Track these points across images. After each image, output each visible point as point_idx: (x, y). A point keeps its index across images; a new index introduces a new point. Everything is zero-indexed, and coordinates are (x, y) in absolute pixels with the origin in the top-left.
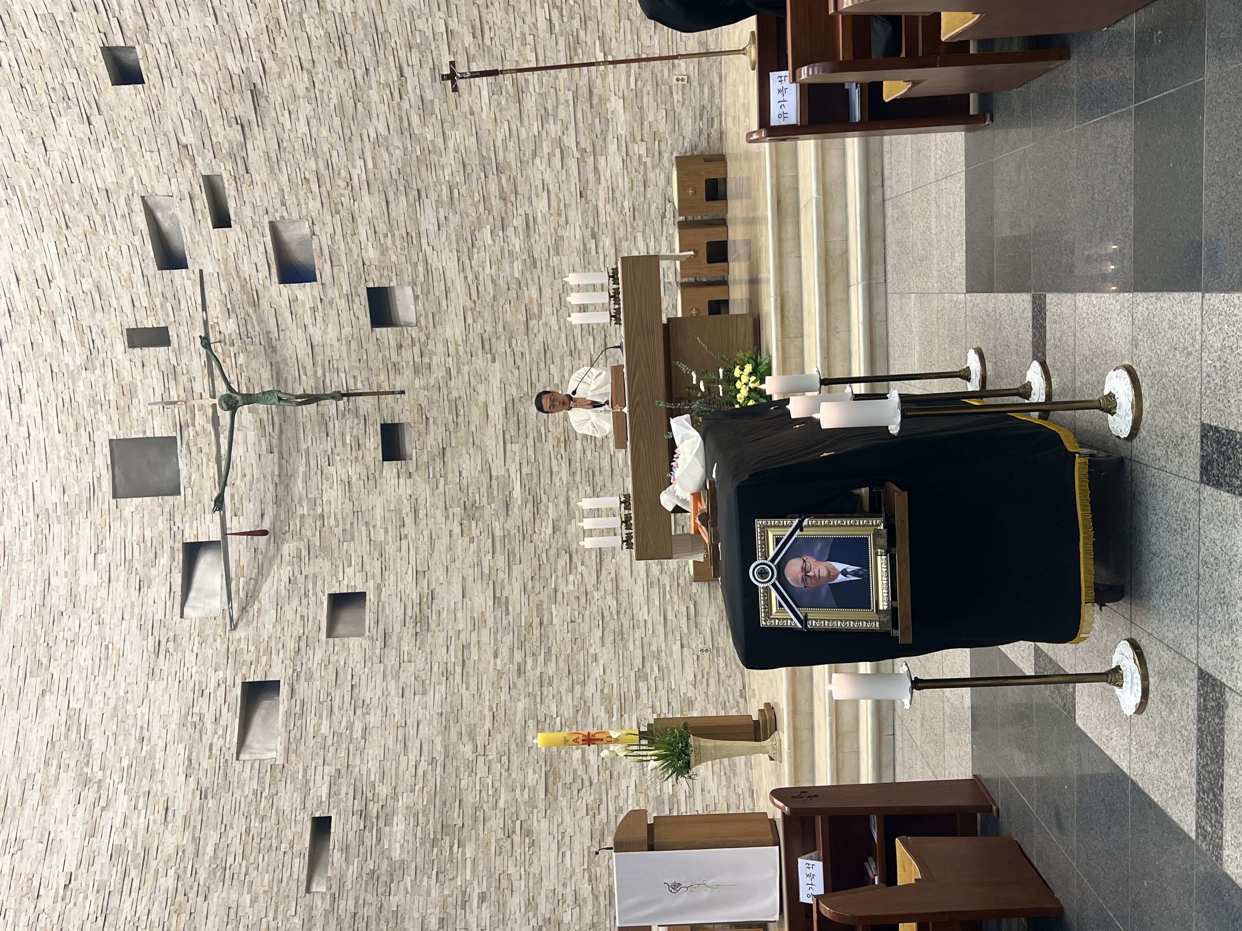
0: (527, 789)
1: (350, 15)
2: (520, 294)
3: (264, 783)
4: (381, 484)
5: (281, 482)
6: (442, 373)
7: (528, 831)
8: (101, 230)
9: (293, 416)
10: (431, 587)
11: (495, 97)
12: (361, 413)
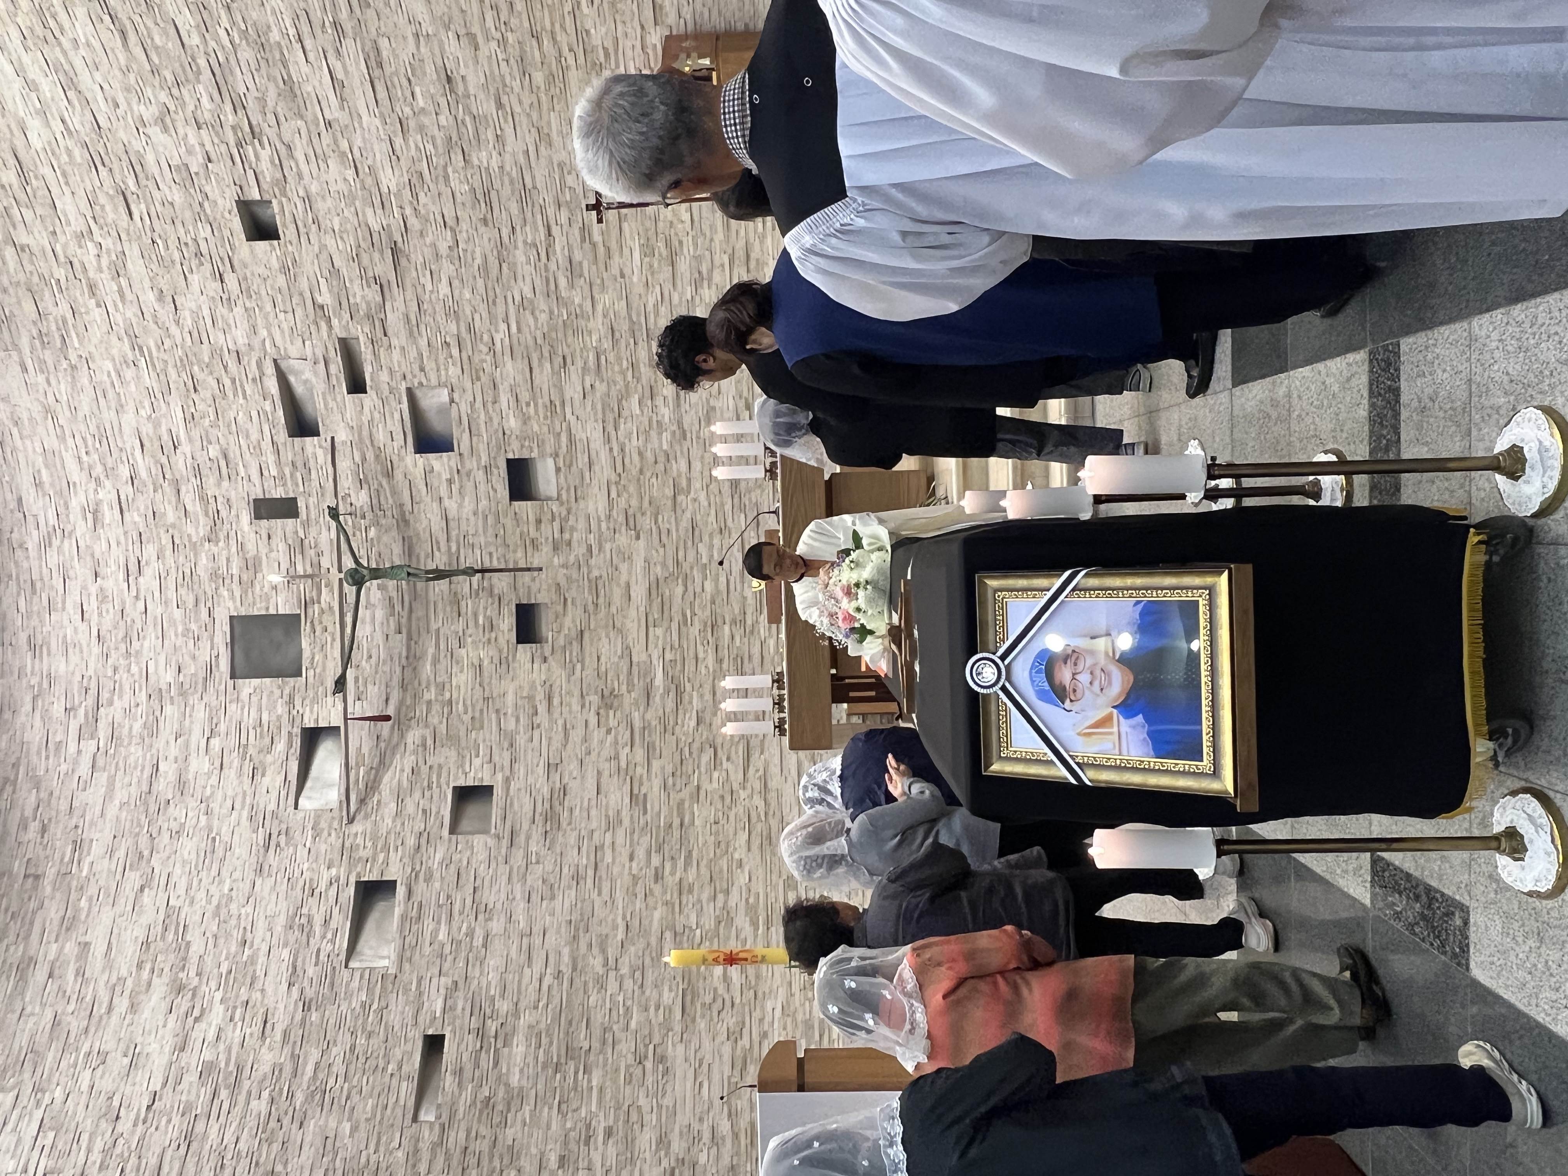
1: (496, 169)
2: (668, 467)
3: (373, 994)
4: (514, 669)
5: (409, 664)
6: (583, 550)
7: (662, 1056)
8: (230, 394)
9: (424, 594)
10: (564, 782)
11: (647, 260)
12: (496, 591)
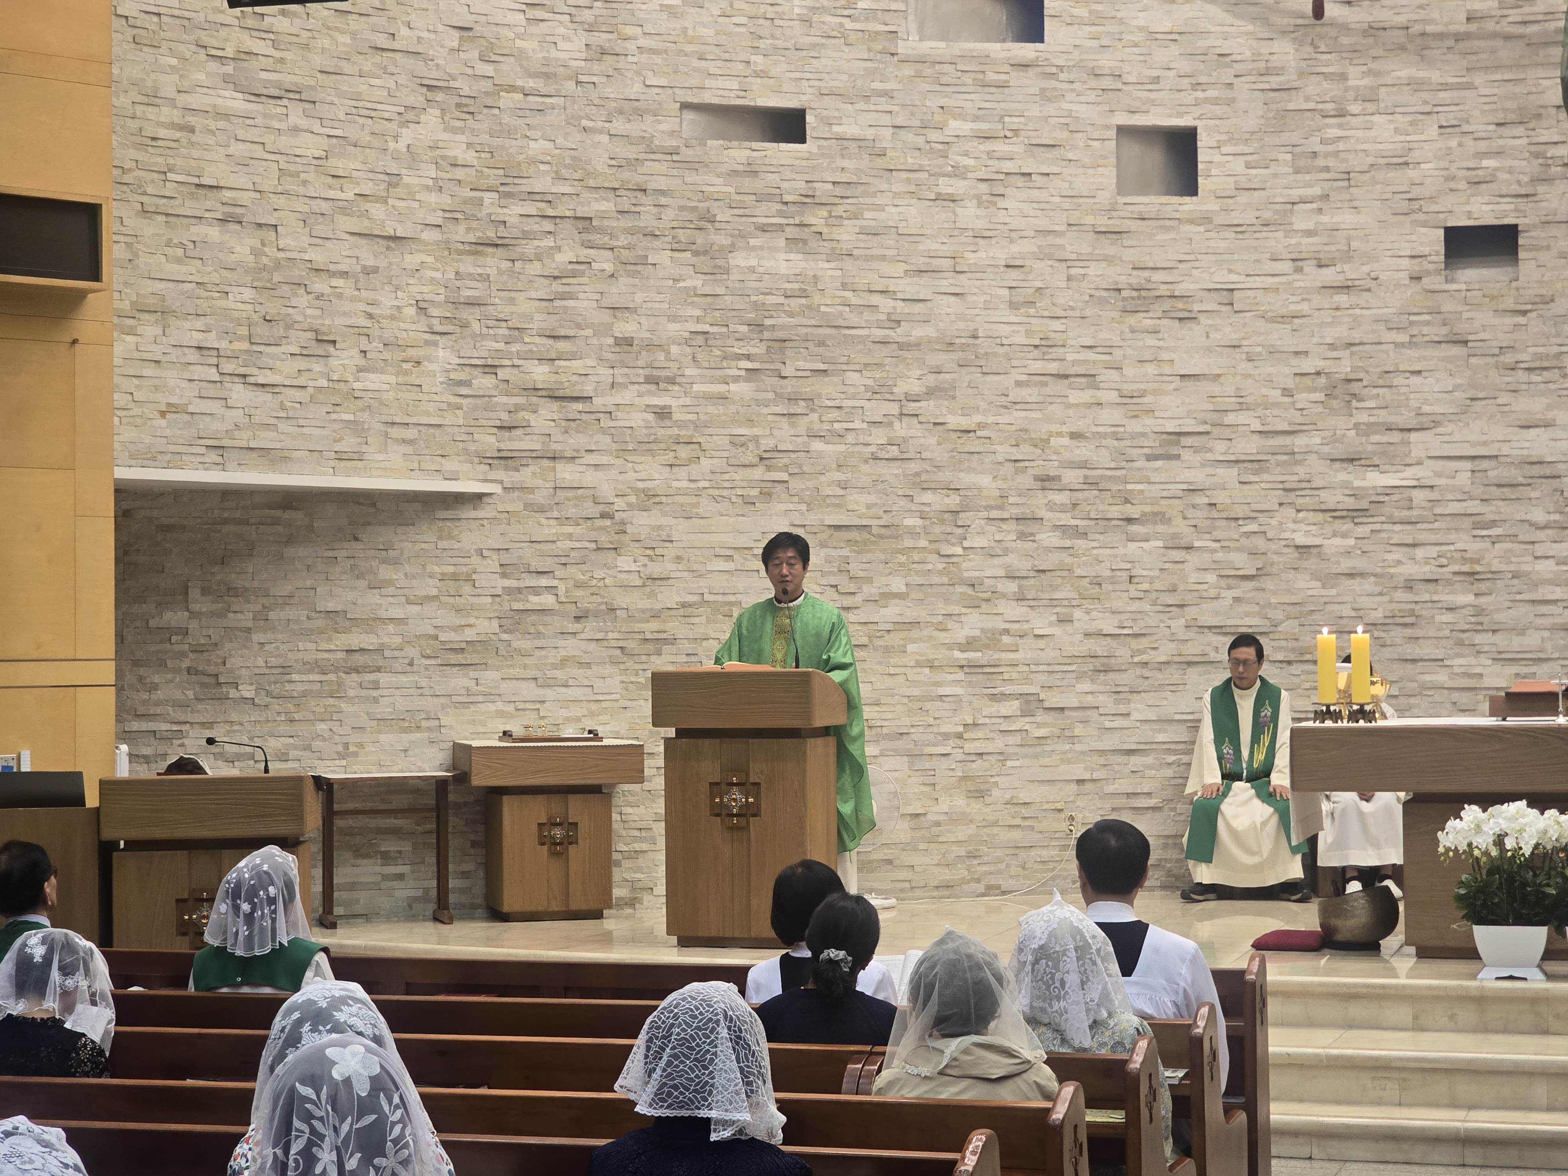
0: (840, 492)
4: (1401, 224)
5: (1411, 38)
7: (770, 495)
9: (1541, 61)
10: (1202, 318)
12: (1541, 189)
